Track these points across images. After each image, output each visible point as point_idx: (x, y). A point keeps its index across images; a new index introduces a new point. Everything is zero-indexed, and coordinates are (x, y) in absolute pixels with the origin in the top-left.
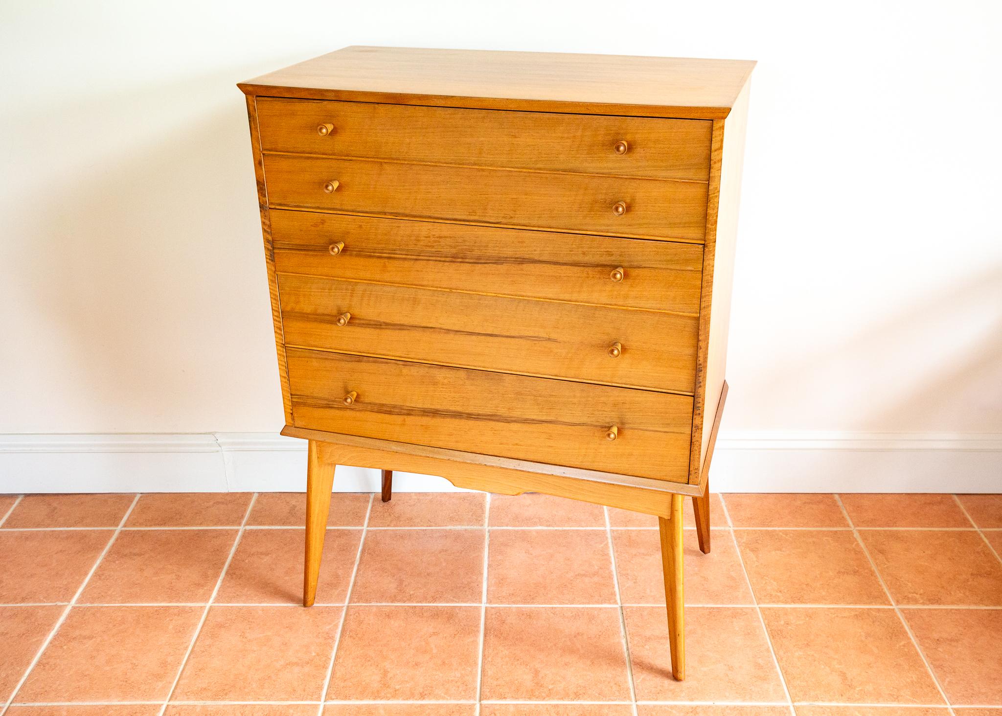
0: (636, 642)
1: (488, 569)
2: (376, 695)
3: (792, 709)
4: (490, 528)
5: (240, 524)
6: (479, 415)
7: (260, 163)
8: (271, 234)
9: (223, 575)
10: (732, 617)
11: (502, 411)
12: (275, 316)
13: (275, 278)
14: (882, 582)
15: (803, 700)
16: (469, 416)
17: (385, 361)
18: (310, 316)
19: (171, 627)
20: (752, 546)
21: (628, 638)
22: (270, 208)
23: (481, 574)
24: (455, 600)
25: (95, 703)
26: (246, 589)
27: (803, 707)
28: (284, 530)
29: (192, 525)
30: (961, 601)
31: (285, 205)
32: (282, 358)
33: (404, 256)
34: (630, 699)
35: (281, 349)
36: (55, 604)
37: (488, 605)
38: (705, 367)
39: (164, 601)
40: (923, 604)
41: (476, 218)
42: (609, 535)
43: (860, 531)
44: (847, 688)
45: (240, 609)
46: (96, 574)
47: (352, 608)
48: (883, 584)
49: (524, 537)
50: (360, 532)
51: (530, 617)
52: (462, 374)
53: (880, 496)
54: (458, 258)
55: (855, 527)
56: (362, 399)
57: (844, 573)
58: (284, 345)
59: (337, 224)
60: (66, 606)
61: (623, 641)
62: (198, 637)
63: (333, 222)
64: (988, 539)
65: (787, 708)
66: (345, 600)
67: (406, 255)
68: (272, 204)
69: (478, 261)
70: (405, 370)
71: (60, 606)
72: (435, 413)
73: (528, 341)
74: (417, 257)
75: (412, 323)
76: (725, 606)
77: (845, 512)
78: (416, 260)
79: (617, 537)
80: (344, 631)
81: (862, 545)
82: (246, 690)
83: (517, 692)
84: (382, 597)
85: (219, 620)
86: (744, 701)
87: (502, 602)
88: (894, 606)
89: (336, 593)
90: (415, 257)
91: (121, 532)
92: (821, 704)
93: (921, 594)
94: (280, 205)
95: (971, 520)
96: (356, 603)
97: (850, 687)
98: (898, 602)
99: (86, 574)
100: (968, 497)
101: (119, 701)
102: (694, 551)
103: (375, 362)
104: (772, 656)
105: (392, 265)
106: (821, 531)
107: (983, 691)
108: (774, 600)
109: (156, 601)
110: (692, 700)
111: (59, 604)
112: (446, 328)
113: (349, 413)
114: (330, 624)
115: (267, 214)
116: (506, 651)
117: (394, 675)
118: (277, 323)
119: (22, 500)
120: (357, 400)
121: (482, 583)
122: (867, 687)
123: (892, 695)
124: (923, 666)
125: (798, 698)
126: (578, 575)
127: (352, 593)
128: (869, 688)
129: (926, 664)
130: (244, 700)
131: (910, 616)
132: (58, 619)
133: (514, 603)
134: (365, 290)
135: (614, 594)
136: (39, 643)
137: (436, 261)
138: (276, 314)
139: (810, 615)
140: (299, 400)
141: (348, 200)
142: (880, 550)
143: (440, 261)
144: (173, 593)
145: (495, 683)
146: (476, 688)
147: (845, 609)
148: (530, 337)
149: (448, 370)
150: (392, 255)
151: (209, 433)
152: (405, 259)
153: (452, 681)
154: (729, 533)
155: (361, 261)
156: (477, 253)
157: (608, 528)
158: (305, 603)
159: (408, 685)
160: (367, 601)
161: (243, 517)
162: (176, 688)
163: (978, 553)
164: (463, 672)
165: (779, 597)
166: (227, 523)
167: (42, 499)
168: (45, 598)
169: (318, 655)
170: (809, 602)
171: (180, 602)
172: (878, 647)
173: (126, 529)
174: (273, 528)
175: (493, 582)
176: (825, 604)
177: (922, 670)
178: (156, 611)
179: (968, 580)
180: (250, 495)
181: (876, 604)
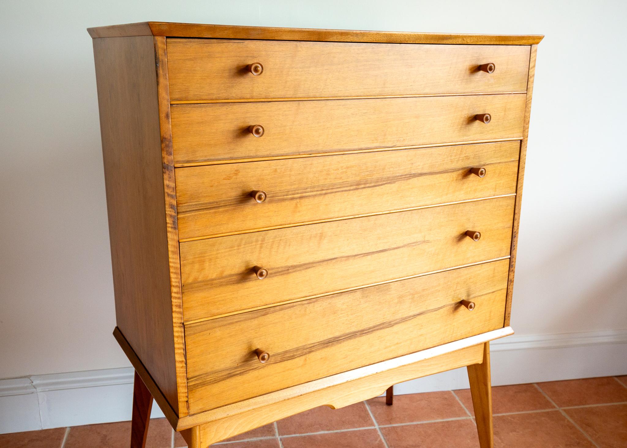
4: (281, 437)
42: (379, 433)
53: (566, 383)
55: (559, 407)
77: (546, 396)
79: (386, 434)
81: (571, 421)
106: (537, 413)
151: (25, 377)
157: (376, 426)
180: (62, 430)
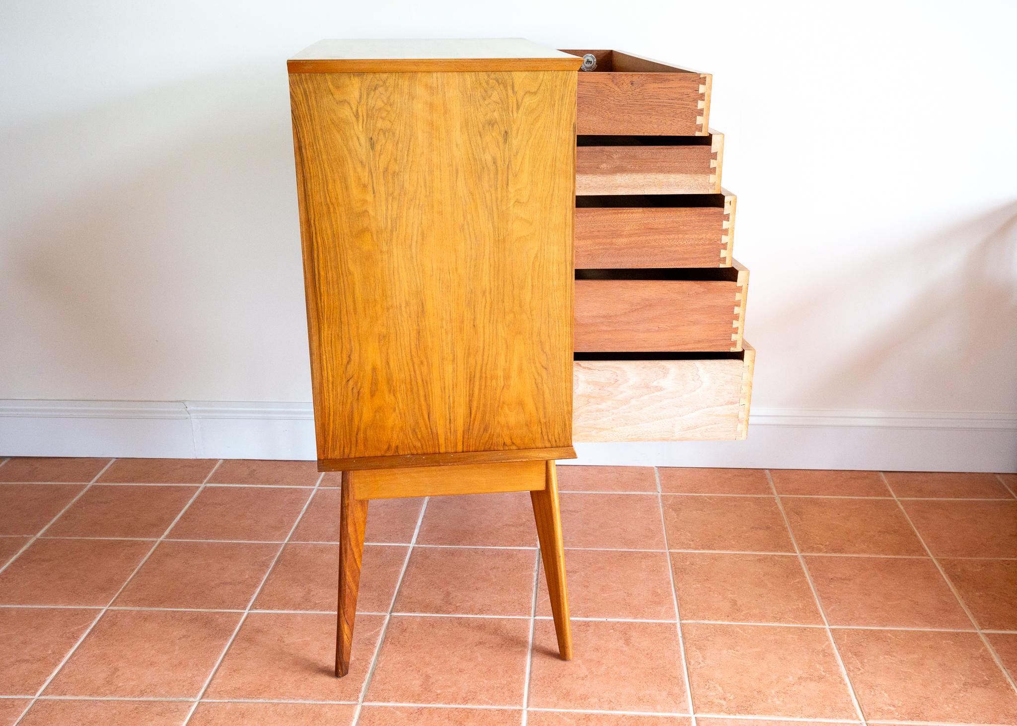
1: (423, 519)
2: (297, 606)
3: (678, 625)
5: (201, 483)
9: (178, 518)
10: (642, 558)
14: (791, 535)
15: (691, 619)
19: (122, 555)
20: (676, 507)
21: (540, 571)
23: (416, 523)
24: (386, 540)
25: (42, 607)
26: (197, 529)
27: (689, 624)
28: (241, 488)
29: (158, 482)
30: (864, 551)
34: (530, 615)
36: (21, 536)
37: (416, 546)
39: (120, 536)
40: (826, 552)
43: (782, 498)
44: (735, 610)
45: (188, 543)
46: (63, 515)
47: (289, 544)
48: (792, 537)
50: (311, 491)
51: (453, 554)
53: (809, 472)
55: (778, 494)
57: (757, 528)
60: (31, 538)
62: (146, 562)
64: (903, 506)
65: (674, 625)
66: (285, 539)
71: (26, 538)
76: (637, 550)
77: (772, 485)
80: (278, 561)
81: (781, 507)
82: (180, 601)
83: (426, 608)
84: (320, 537)
85: (167, 551)
86: (635, 618)
87: (429, 544)
88: (798, 554)
89: (278, 534)
91: (93, 487)
92: (707, 622)
93: (826, 545)
95: (891, 491)
96: (294, 541)
97: (737, 610)
98: (802, 551)
99: (55, 516)
100: (894, 474)
101: (65, 606)
104: (671, 587)
106: (744, 497)
107: (863, 616)
108: (684, 546)
109: (114, 536)
110: (587, 617)
111: (25, 536)
114: (267, 556)
116: (424, 578)
117: (317, 594)
119: (9, 462)
121: (415, 529)
122: (754, 611)
123: (775, 618)
124: (812, 597)
125: (686, 618)
126: (506, 525)
127: (293, 533)
128: (756, 611)
129: (815, 596)
130: (177, 608)
131: (810, 561)
132: (22, 546)
133: (441, 544)
135: (535, 540)
139: (715, 558)
142: (796, 511)
144: (128, 530)
145: (408, 600)
146: (389, 604)
147: (751, 555)
153: (369, 598)
154: (656, 497)
159: (327, 600)
160: (304, 540)
161: (205, 477)
162: (117, 598)
163: (891, 516)
164: (381, 593)
165: (690, 545)
166: (191, 481)
167: (27, 460)
168: (14, 532)
169: (251, 577)
170: (718, 549)
171: (135, 537)
172: (772, 583)
173: (97, 484)
174: (231, 485)
175: (425, 529)
176: (733, 551)
177: (810, 600)
178: (112, 543)
179: (874, 536)
180: (216, 460)
181: (781, 551)
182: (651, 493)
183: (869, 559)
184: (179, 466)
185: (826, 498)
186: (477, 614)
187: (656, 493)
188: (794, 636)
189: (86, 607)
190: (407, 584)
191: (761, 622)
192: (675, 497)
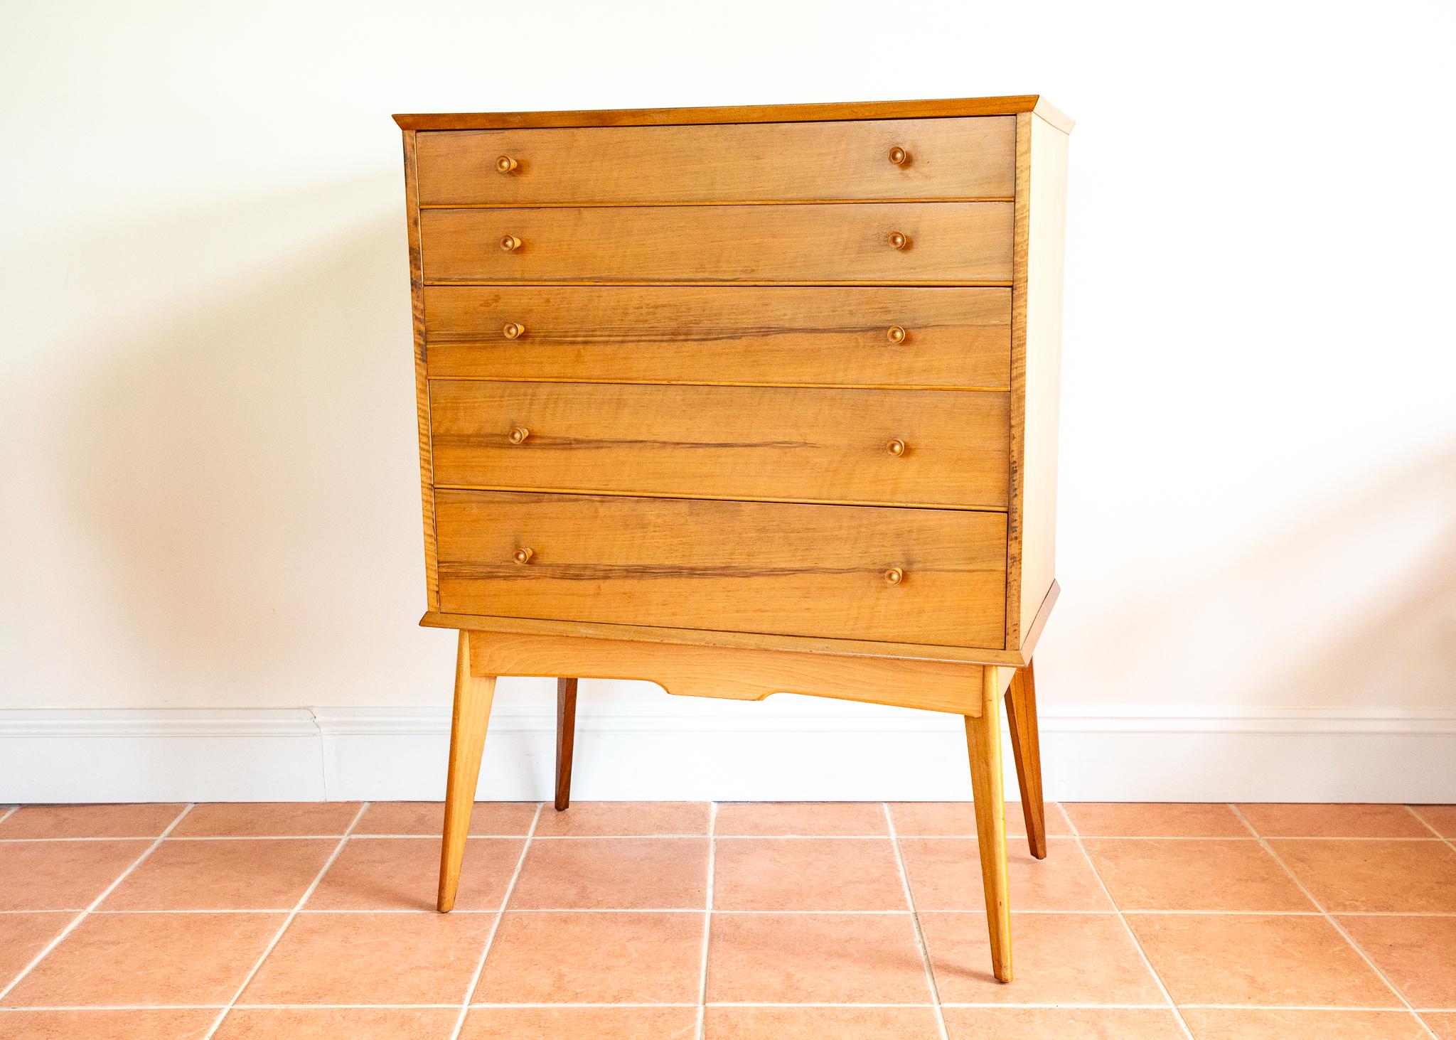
0: (938, 946)
1: (714, 876)
2: (547, 998)
3: (1176, 1013)
4: (716, 837)
5: (342, 833)
6: (706, 569)
7: (416, 223)
8: (423, 321)
9: (316, 882)
10: (1082, 923)
11: (739, 561)
12: (423, 443)
13: (426, 386)
14: (1303, 889)
15: (1191, 1002)
16: (693, 572)
17: (574, 497)
18: (472, 439)
19: (237, 933)
20: (1109, 854)
21: (926, 942)
22: (425, 285)
23: (705, 881)
24: (666, 906)
25: (121, 1008)
26: (351, 896)
27: (1192, 1009)
28: (409, 840)
29: (271, 835)
30: (1423, 908)
31: (445, 279)
32: (428, 507)
33: (606, 339)
34: (930, 1001)
35: (428, 492)
36: (62, 911)
37: (714, 912)
38: (1022, 466)
39: (227, 907)
40: (1367, 911)
41: (706, 275)
42: (895, 844)
43: (1268, 841)
44: (1256, 989)
45: (342, 915)
46: (125, 881)
47: (509, 913)
48: (1306, 891)
49: (768, 845)
50: (522, 842)
51: (778, 923)
52: (683, 507)
54: (678, 335)
56: (540, 560)
57: (1247, 881)
58: (432, 486)
59: (516, 300)
60: (80, 912)
61: (920, 946)
62: (278, 942)
63: (510, 297)
65: (1168, 1011)
66: (499, 907)
67: (609, 336)
68: (428, 279)
69: (708, 337)
70: (603, 510)
71: (70, 913)
72: (642, 572)
73: (776, 450)
74: (626, 336)
75: (613, 438)
76: (1070, 912)
77: (1245, 823)
78: (623, 342)
79: (906, 847)
80: (497, 937)
81: (1272, 853)
82: (350, 994)
83: (761, 994)
84: (556, 902)
85: (309, 926)
86: (1102, 1003)
87: (735, 909)
88: (1324, 913)
89: (486, 900)
90: (620, 338)
91: (164, 842)
92: (1218, 1006)
93: (1363, 902)
94: (440, 280)
95: (1432, 829)
96: (516, 909)
97: (1261, 989)
98: (1329, 909)
99: (110, 882)
100: (1428, 808)
101: (157, 1005)
102: (1023, 859)
103: (559, 500)
104: (1142, 961)
105: (589, 353)
108: (1143, 906)
109: (215, 907)
110: (1025, 1002)
111: (68, 911)
112: (662, 440)
113: (521, 584)
114: (476, 930)
115: (421, 293)
116: (742, 955)
117: (574, 979)
118: (425, 453)
119: (16, 812)
120: (531, 561)
121: (706, 890)
122: (1288, 990)
123: (1326, 999)
124: (1369, 970)
125: (1185, 1001)
126: (850, 882)
127: (510, 899)
128: (1291, 991)
129: (1375, 969)
130: (348, 1004)
131: (1347, 923)
132: (66, 925)
133: (754, 909)
134: (551, 394)
135: (904, 900)
136: (40, 948)
137: (650, 341)
138: (425, 439)
139: (1199, 921)
140: (449, 570)
141: (533, 264)
142: (1299, 859)
143: (654, 341)
144: (239, 899)
145: (727, 985)
146: (697, 991)
147: (1250, 915)
148: (779, 443)
149: (663, 504)
150: (590, 339)
151: (304, 708)
152: (607, 342)
153: (662, 985)
154: (1074, 842)
155: (546, 351)
156: (706, 324)
157: (893, 836)
158: (440, 908)
159: (595, 988)
160: (532, 907)
161: (347, 825)
162: (243, 992)
163: (1446, 862)
164: (678, 976)
165: (1151, 904)
166: (324, 832)
167: (47, 810)
168: (48, 905)
169: (459, 959)
170: (1196, 908)
171: (251, 908)
172: (1301, 952)
173: (170, 839)
174: (392, 836)
175: (722, 889)
176: (1221, 910)
177: (1369, 974)
178: (215, 917)
179: (1432, 889)
180: (357, 804)
181: (1296, 910)
182: (1064, 837)
183: (1438, 920)
184: (300, 812)
185: (1338, 841)
186: (845, 1002)
187: (1070, 837)
188: (1364, 1024)
189: (194, 1007)
190: (718, 963)
191: (1305, 1005)
192: (1103, 842)
